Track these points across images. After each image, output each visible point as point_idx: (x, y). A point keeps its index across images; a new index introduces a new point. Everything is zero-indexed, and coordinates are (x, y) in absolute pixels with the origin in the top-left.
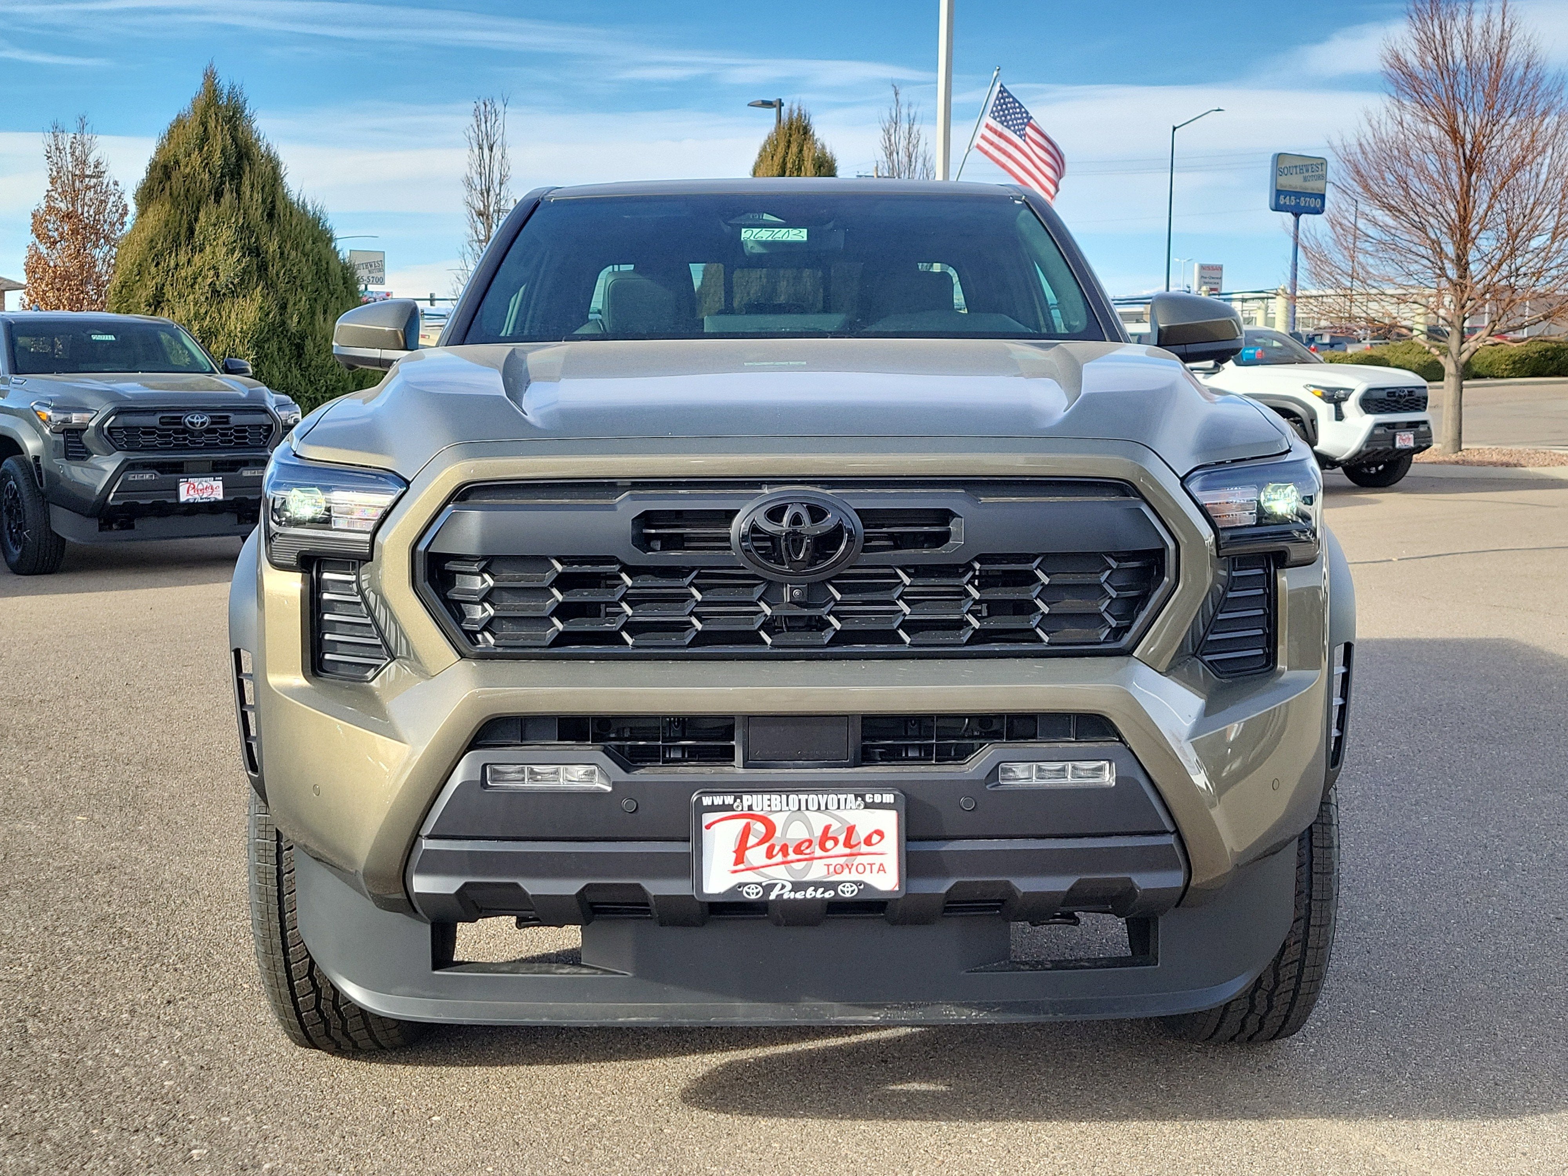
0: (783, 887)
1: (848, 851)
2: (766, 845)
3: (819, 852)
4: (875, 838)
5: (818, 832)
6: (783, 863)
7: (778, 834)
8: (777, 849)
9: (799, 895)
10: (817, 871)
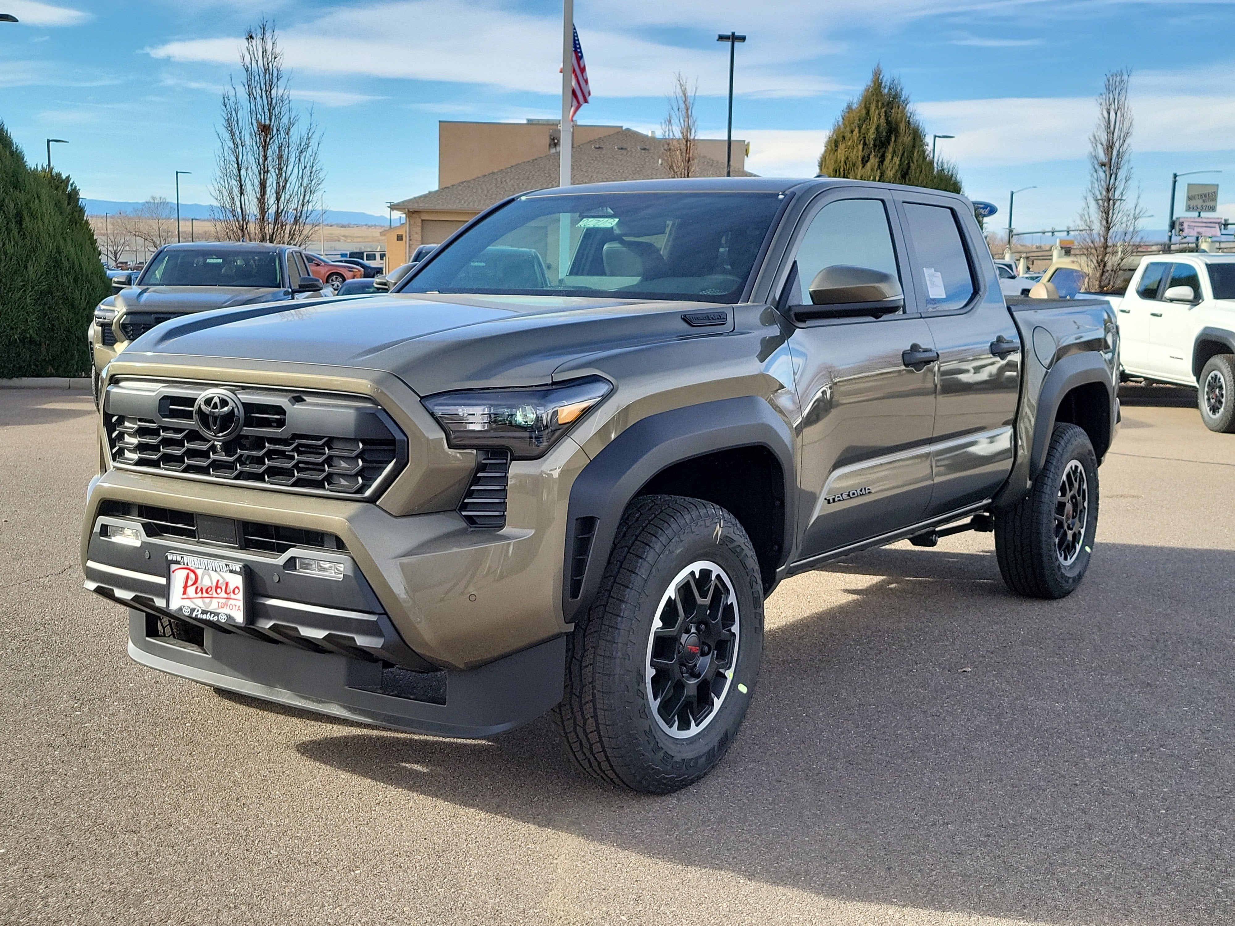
0: (198, 611)
1: (226, 596)
2: (195, 586)
3: (215, 595)
4: (237, 591)
5: (214, 584)
6: (201, 598)
7: (199, 581)
8: (199, 589)
9: (204, 617)
10: (214, 606)
